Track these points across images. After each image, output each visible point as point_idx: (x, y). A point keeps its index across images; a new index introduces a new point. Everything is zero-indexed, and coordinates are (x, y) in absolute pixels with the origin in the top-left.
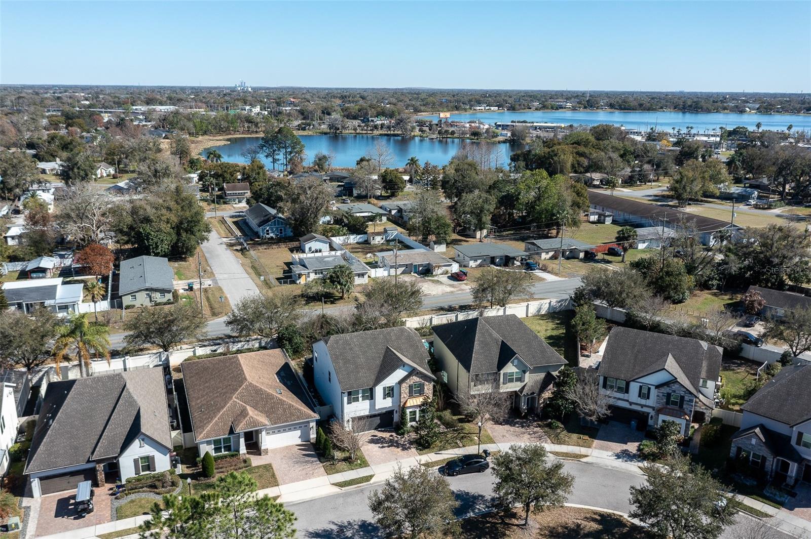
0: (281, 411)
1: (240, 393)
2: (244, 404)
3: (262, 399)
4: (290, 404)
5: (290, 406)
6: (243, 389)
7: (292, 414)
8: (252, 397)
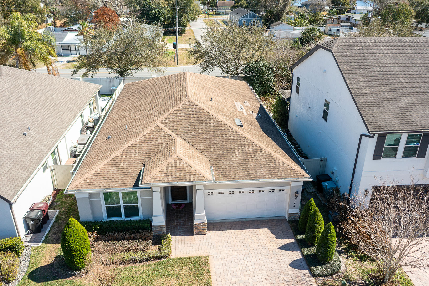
0: (238, 156)
1: (172, 115)
2: (173, 135)
3: (207, 130)
4: (257, 145)
5: (256, 149)
6: (178, 109)
7: (258, 165)
8: (190, 124)
